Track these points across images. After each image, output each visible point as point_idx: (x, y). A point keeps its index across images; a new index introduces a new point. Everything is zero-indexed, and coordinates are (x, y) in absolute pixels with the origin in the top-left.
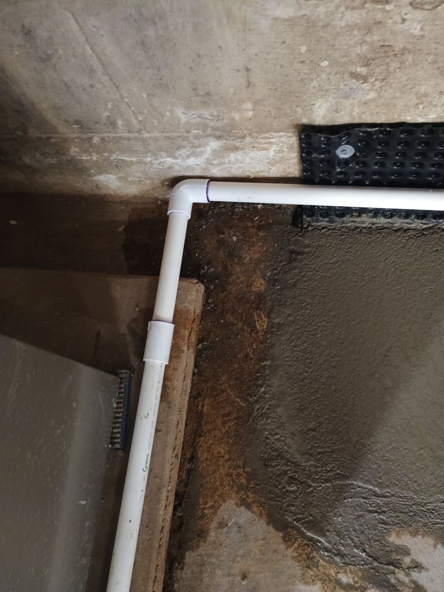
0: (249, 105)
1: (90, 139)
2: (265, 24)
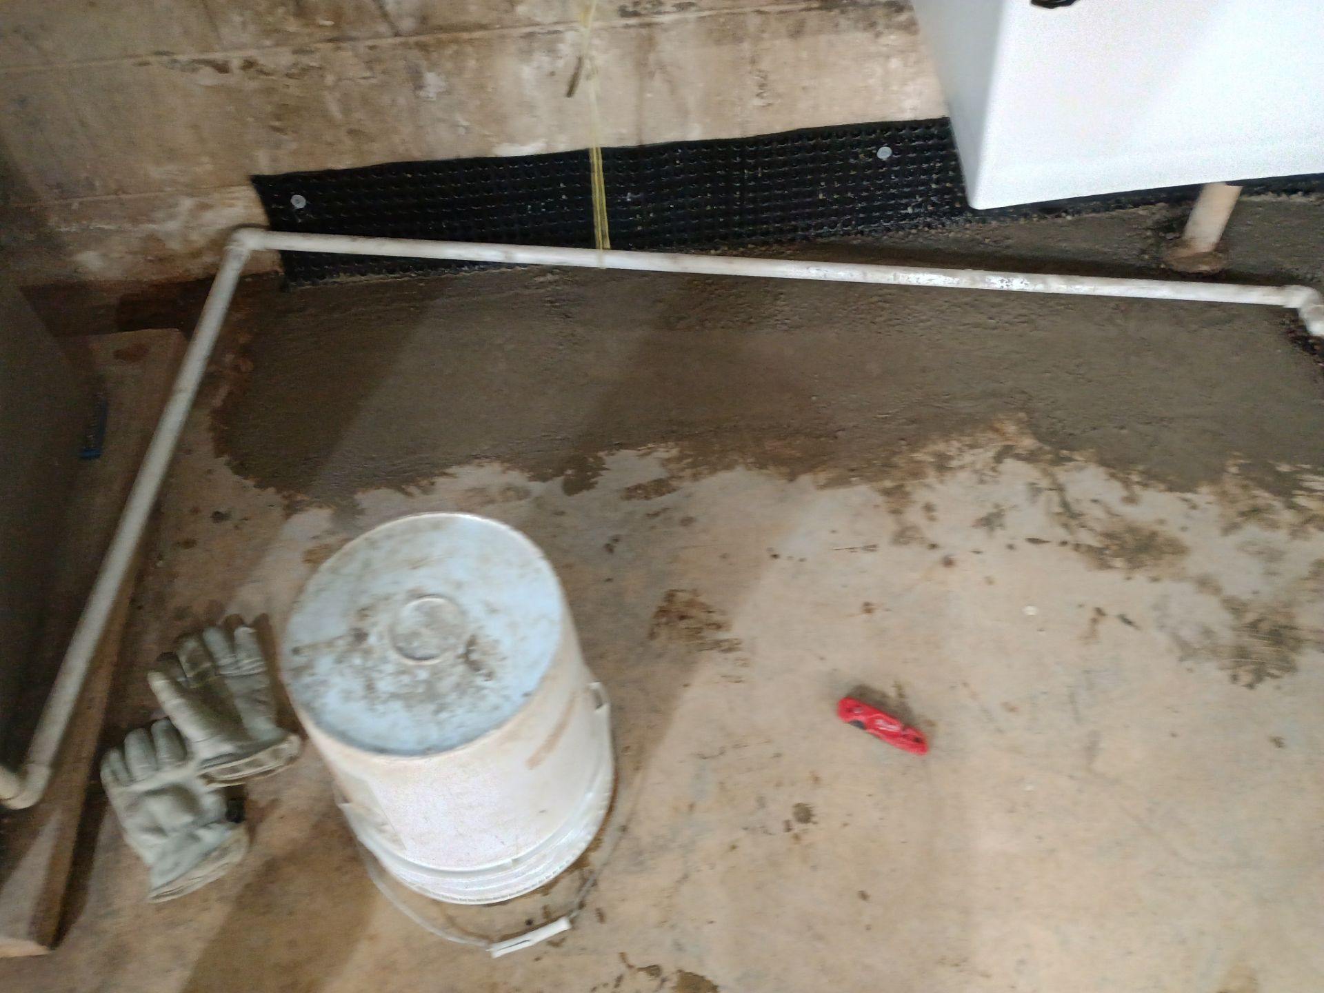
0: (206, 159)
1: (70, 205)
2: (198, 90)
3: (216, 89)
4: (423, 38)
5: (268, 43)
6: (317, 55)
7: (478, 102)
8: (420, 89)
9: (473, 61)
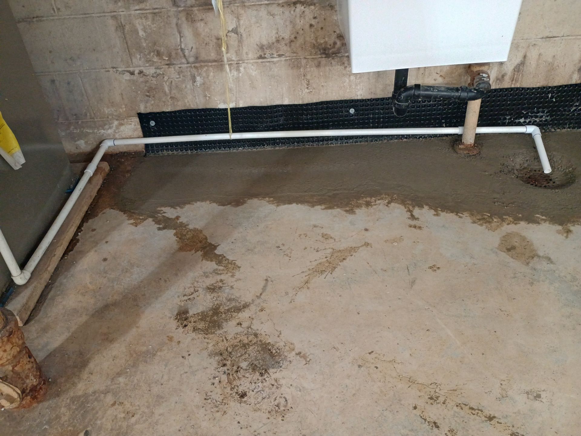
0: (124, 106)
1: (78, 122)
3: (129, 80)
4: (196, 65)
5: (147, 65)
6: (162, 70)
7: (213, 88)
8: (194, 82)
9: (212, 73)
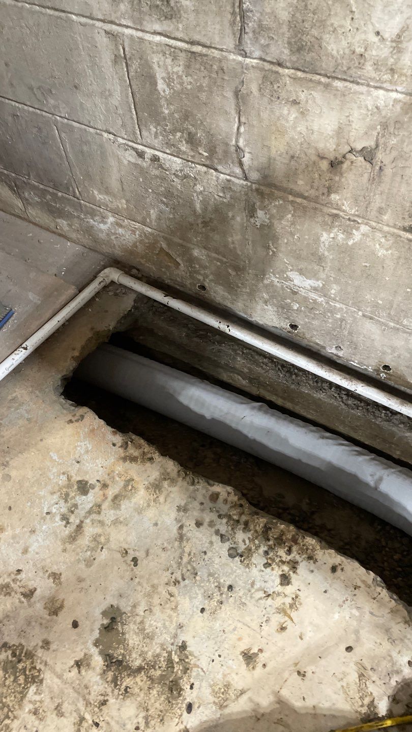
2: (126, 162)
3: (135, 165)
4: (262, 188)
5: (168, 151)
6: (195, 171)
7: (286, 241)
8: (251, 217)
9: (290, 216)
